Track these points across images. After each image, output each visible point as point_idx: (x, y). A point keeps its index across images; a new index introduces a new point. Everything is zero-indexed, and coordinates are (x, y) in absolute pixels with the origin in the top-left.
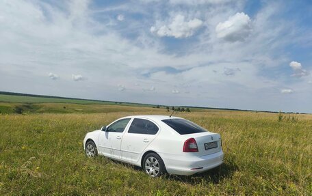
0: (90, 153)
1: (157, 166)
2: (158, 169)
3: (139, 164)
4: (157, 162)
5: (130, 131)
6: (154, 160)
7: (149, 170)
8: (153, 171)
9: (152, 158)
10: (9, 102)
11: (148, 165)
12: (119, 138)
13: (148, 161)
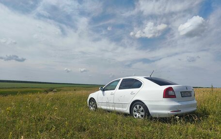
0: (92, 108)
1: (142, 111)
2: (143, 114)
3: (128, 111)
4: (142, 108)
5: (120, 88)
6: (140, 107)
7: (136, 115)
8: (140, 115)
9: (138, 106)
10: (41, 88)
11: (135, 112)
12: (112, 94)
13: (135, 108)
